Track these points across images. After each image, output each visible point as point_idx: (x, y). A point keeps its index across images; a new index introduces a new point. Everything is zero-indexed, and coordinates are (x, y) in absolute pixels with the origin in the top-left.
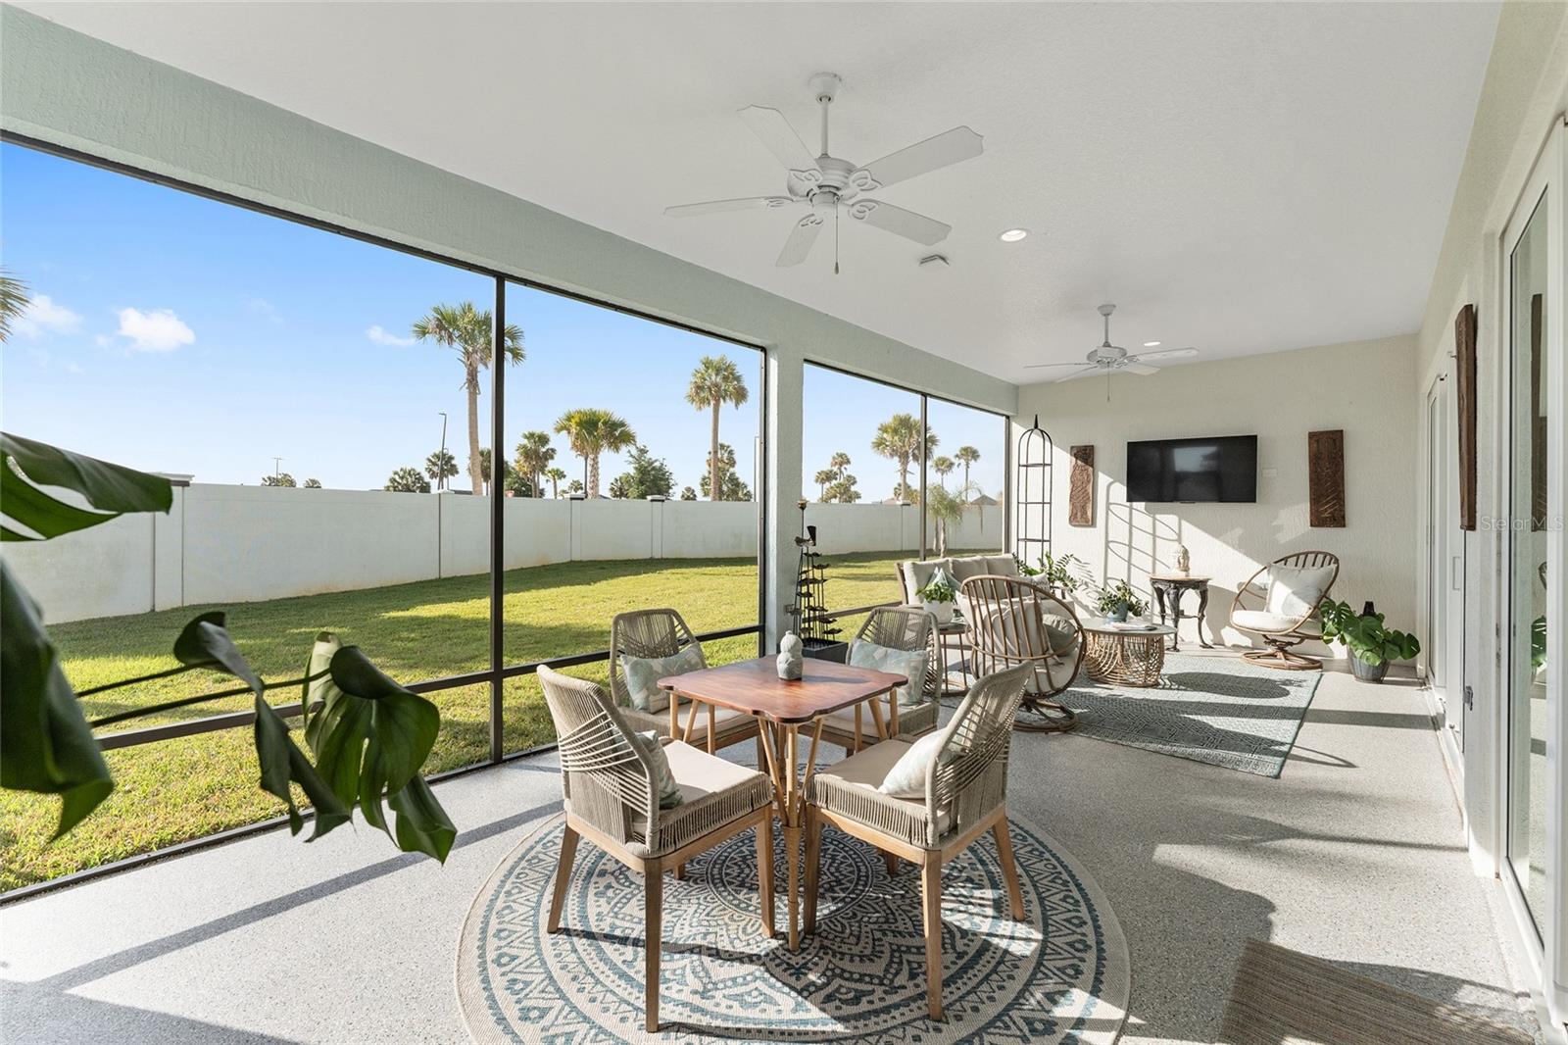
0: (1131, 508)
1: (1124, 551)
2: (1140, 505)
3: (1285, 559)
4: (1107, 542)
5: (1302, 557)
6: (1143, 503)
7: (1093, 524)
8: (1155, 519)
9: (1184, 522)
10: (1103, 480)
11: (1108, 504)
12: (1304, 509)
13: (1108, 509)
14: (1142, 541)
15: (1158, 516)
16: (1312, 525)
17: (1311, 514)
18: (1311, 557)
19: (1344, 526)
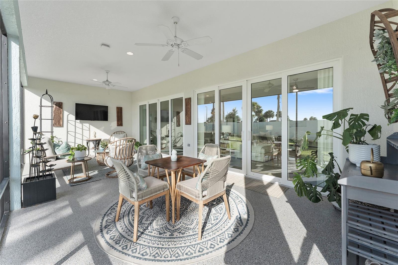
0: (75, 122)
1: (73, 134)
2: (78, 121)
3: (114, 133)
4: (68, 132)
5: (117, 132)
6: (79, 120)
7: (63, 126)
8: (83, 125)
9: (90, 126)
10: (66, 113)
11: (68, 120)
12: (116, 123)
13: (68, 122)
14: (79, 131)
15: (83, 124)
16: (117, 126)
17: (117, 123)
18: (119, 132)
19: (122, 126)
